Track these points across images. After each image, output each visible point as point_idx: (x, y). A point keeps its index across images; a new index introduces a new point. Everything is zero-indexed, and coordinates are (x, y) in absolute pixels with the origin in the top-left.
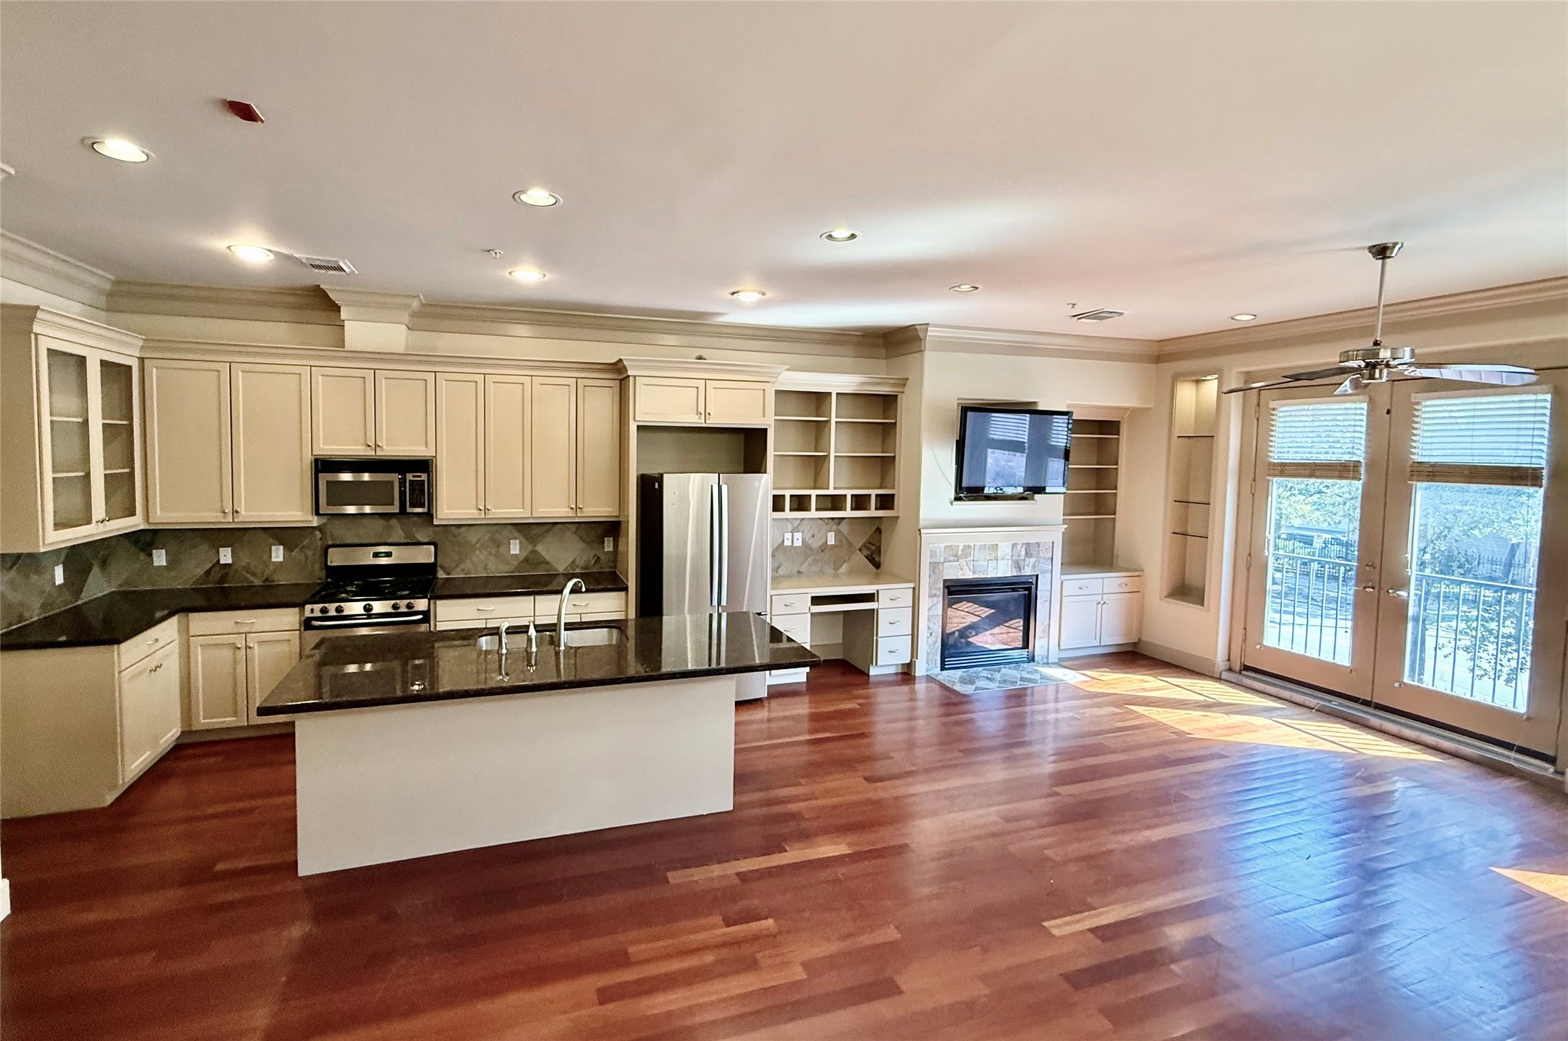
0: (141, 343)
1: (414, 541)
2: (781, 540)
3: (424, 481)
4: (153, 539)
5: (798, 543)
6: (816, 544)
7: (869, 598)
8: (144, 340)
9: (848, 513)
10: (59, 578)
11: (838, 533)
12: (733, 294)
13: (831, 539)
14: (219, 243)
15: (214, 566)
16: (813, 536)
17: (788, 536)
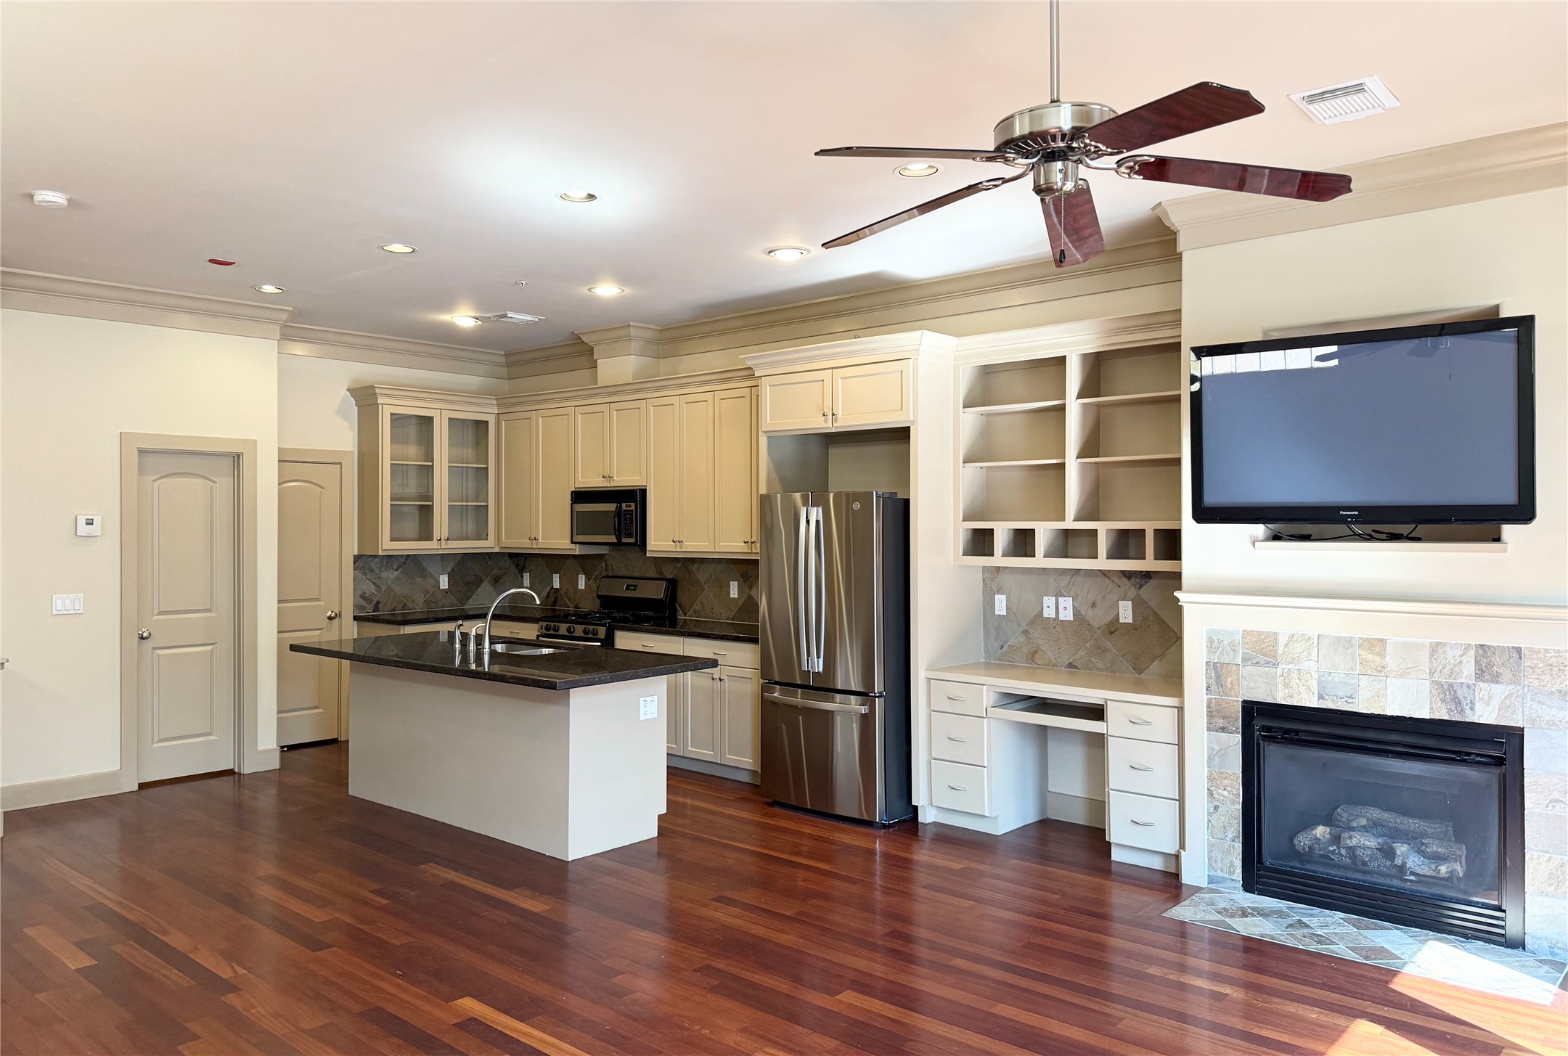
0: (495, 402)
1: (662, 577)
2: (1040, 609)
3: (632, 510)
4: (524, 564)
5: (1067, 615)
6: (1099, 618)
7: (1097, 712)
8: (496, 399)
9: (1101, 562)
10: (444, 582)
11: (1138, 604)
12: (770, 252)
13: (1126, 612)
14: (446, 318)
15: (550, 590)
16: (1094, 605)
17: (1049, 601)
